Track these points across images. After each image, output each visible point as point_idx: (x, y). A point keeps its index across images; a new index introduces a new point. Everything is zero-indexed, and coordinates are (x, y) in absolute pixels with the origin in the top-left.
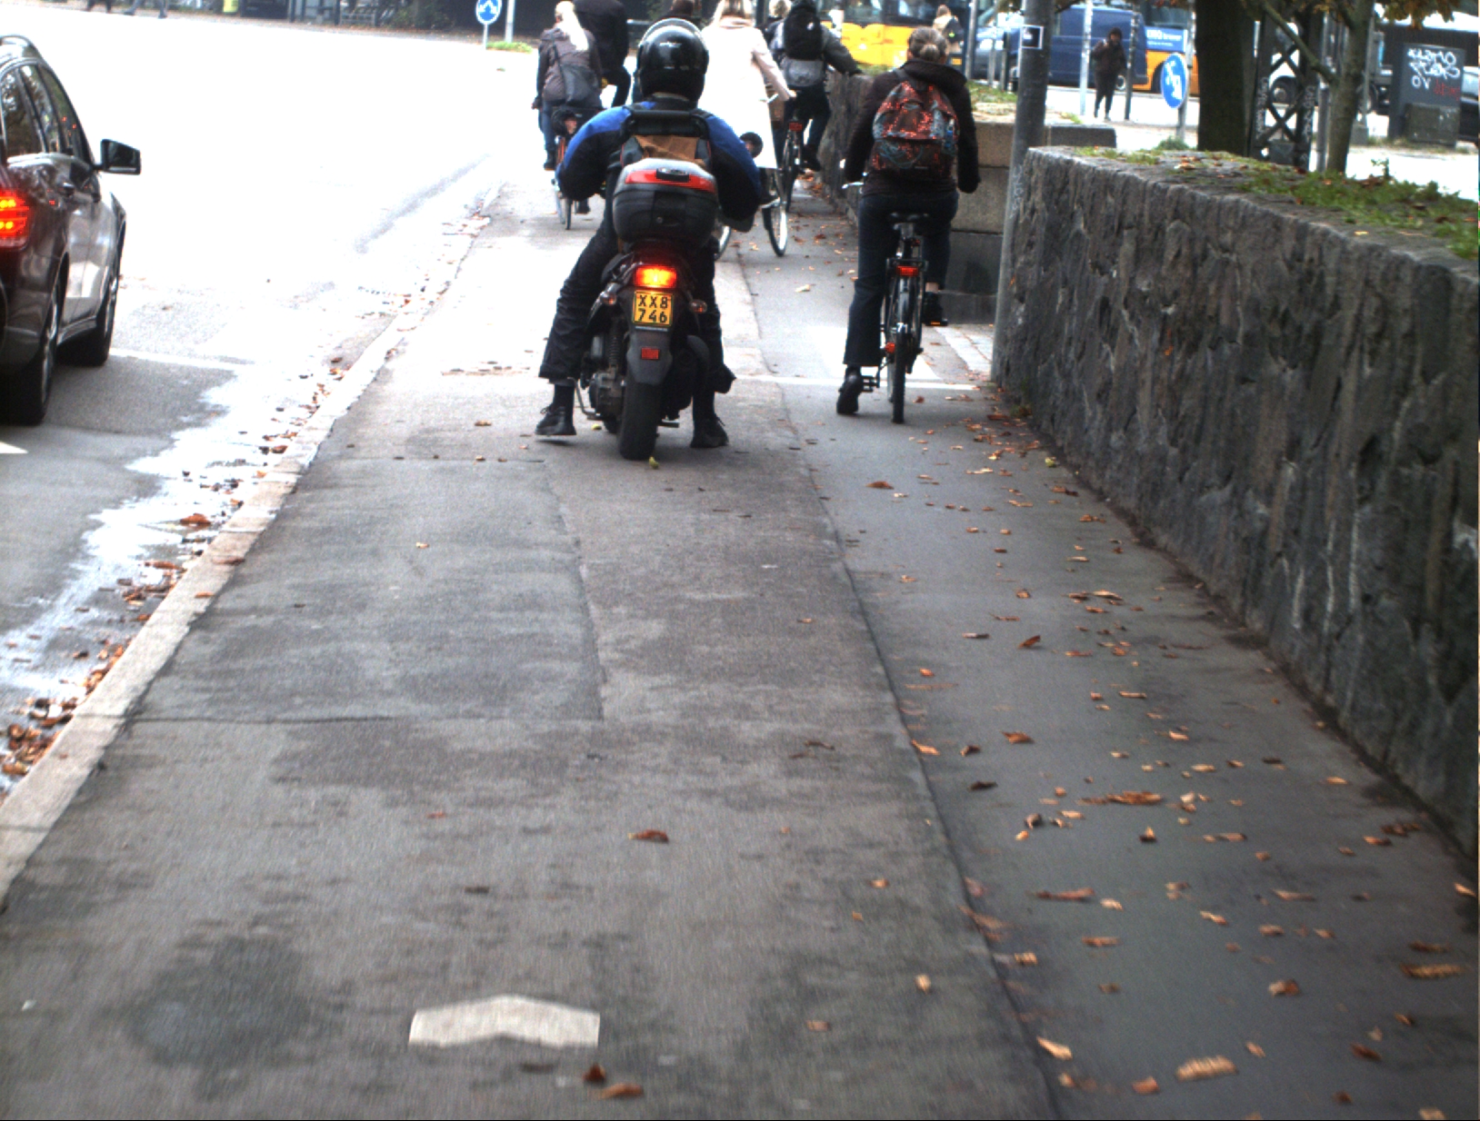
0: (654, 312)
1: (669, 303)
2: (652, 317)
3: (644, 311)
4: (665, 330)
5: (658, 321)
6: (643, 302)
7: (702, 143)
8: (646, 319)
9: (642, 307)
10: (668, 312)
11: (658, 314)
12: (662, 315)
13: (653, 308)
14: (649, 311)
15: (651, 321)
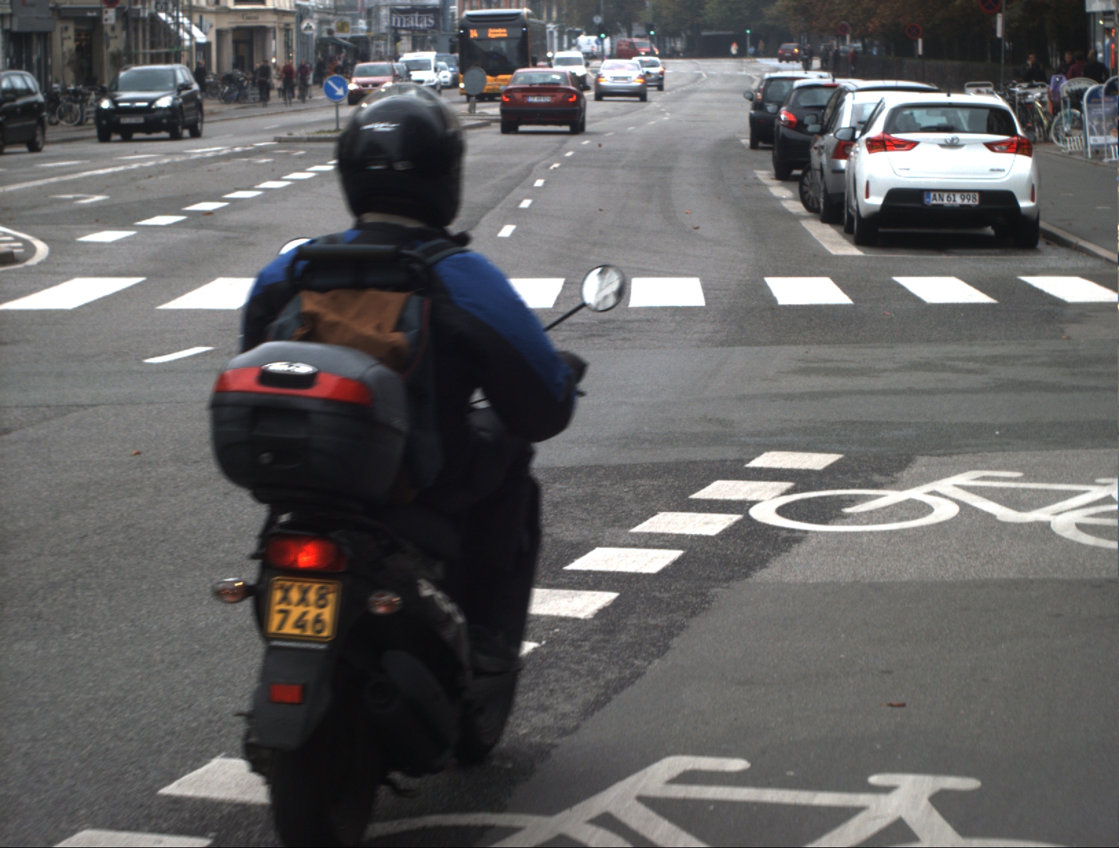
0: (304, 614)
1: (331, 597)
2: (300, 624)
3: (286, 613)
4: (322, 647)
5: (309, 632)
6: (285, 599)
7: (415, 300)
8: (288, 629)
9: (283, 607)
10: (327, 614)
11: (310, 617)
12: (318, 620)
13: (301, 609)
14: (296, 612)
15: (297, 632)
